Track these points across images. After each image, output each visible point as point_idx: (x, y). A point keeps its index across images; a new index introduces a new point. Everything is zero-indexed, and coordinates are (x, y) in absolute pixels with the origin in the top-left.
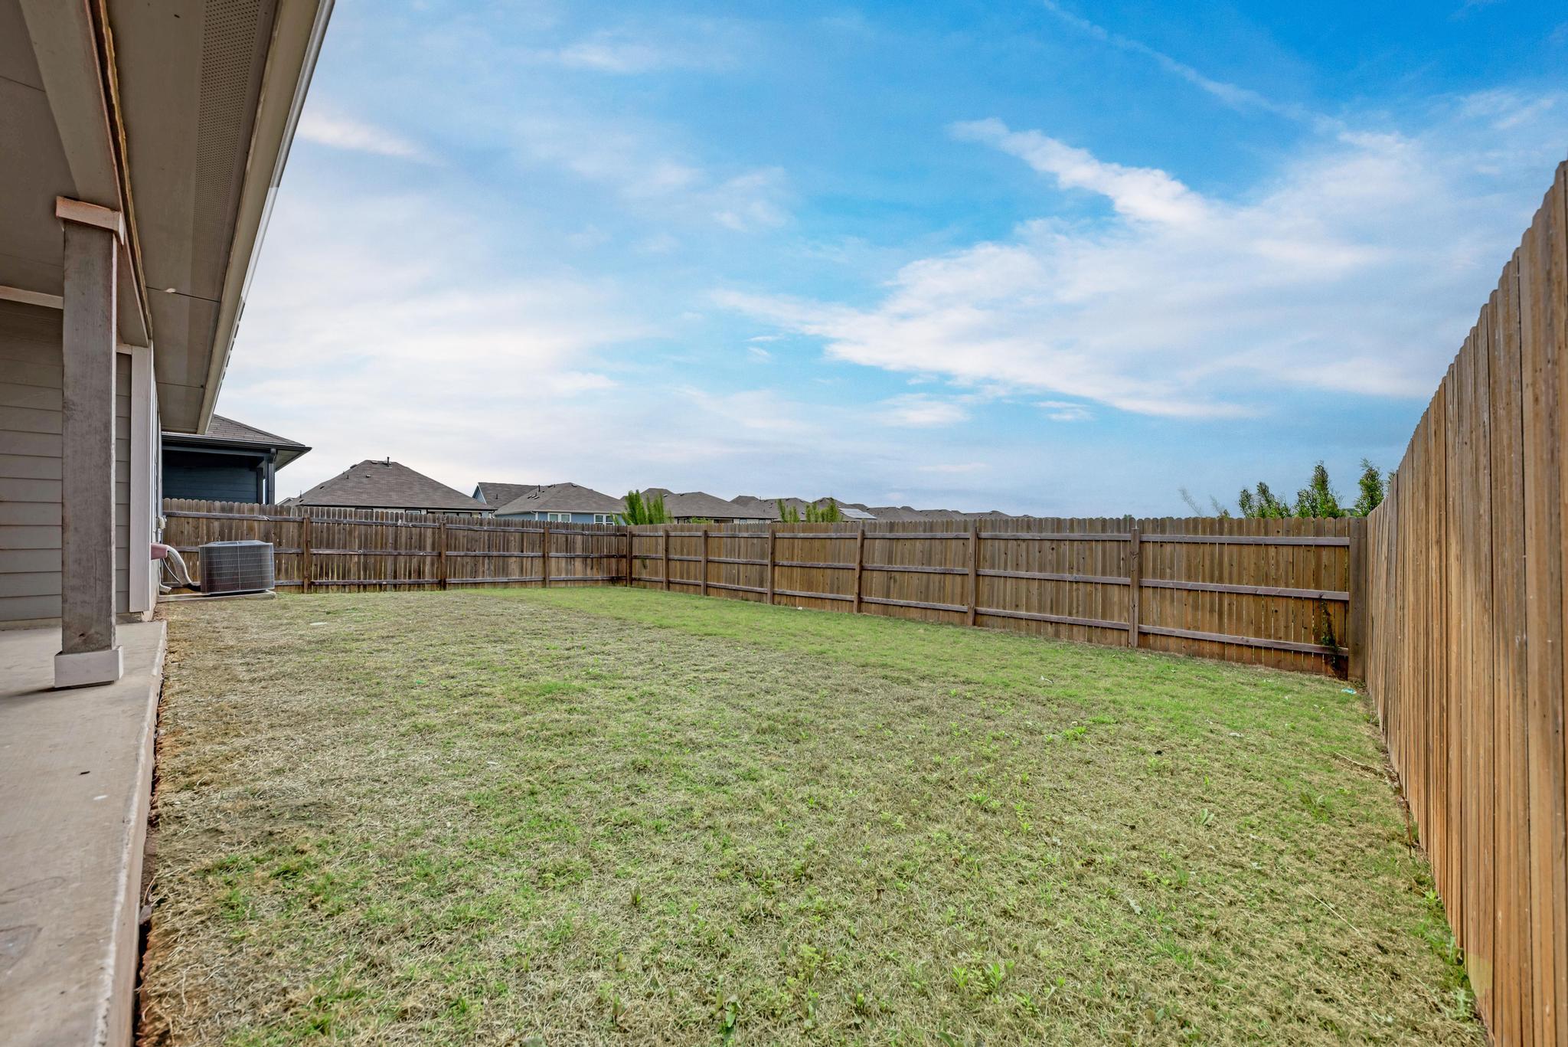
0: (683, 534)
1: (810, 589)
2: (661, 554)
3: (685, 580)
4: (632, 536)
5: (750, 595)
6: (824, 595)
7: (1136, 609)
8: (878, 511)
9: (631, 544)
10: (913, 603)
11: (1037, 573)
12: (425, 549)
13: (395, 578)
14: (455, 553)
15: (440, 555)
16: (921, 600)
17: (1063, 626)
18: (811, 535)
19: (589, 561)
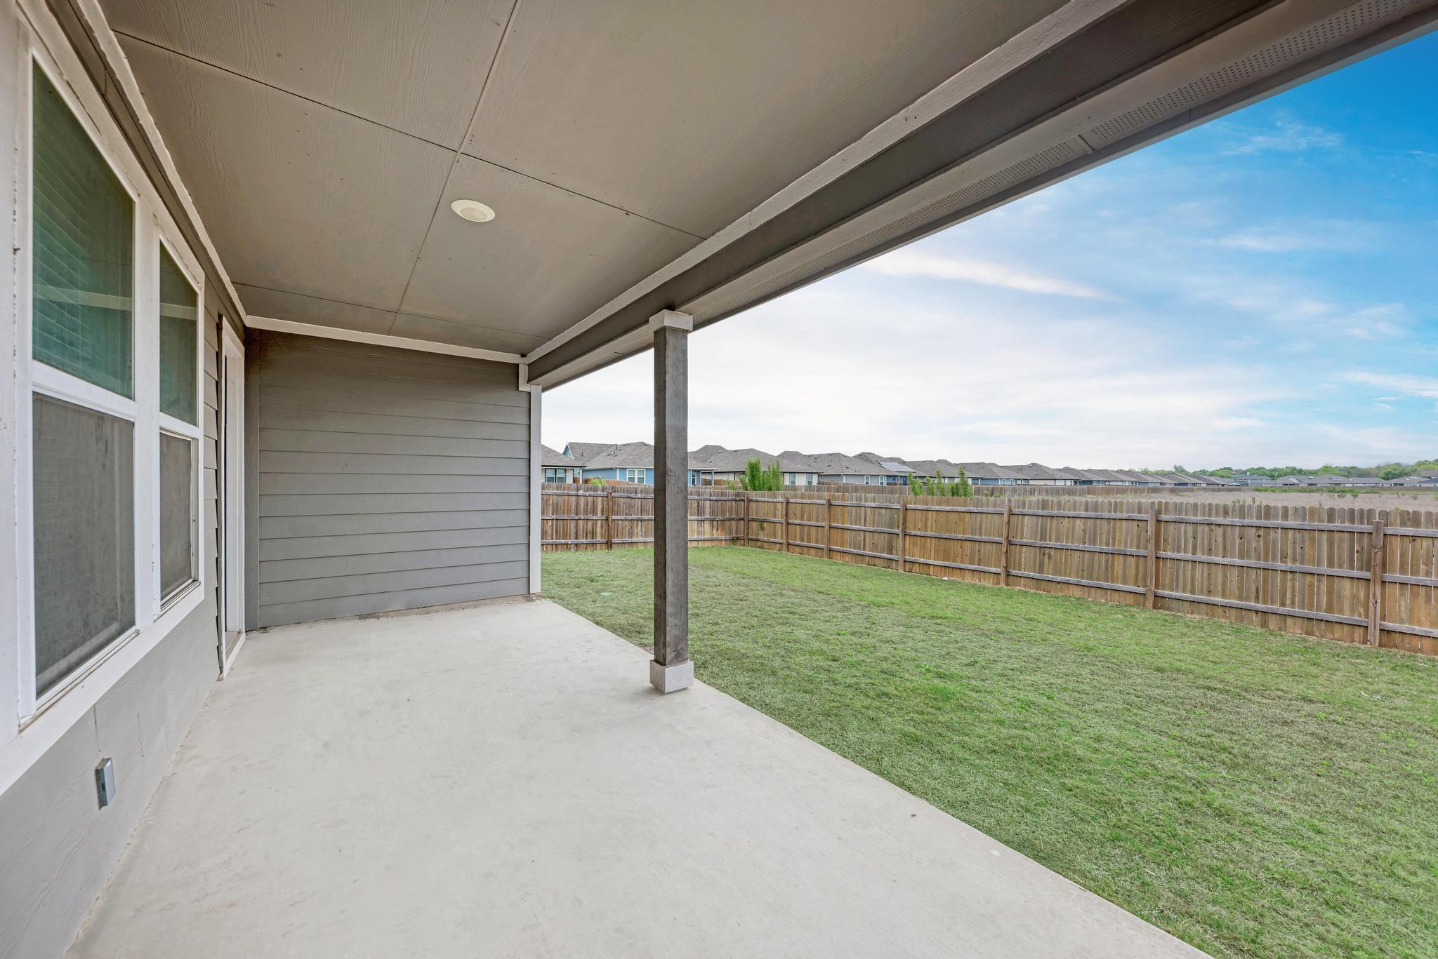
0: (804, 501)
1: (946, 558)
2: (780, 518)
3: (805, 543)
4: (750, 501)
5: (877, 561)
6: (963, 566)
7: (1379, 605)
8: (914, 465)
9: (748, 507)
10: (1074, 580)
11: (1237, 560)
12: (596, 515)
13: (576, 538)
14: (618, 517)
15: (607, 519)
16: (1082, 578)
17: (1274, 616)
18: (948, 508)
19: (715, 523)
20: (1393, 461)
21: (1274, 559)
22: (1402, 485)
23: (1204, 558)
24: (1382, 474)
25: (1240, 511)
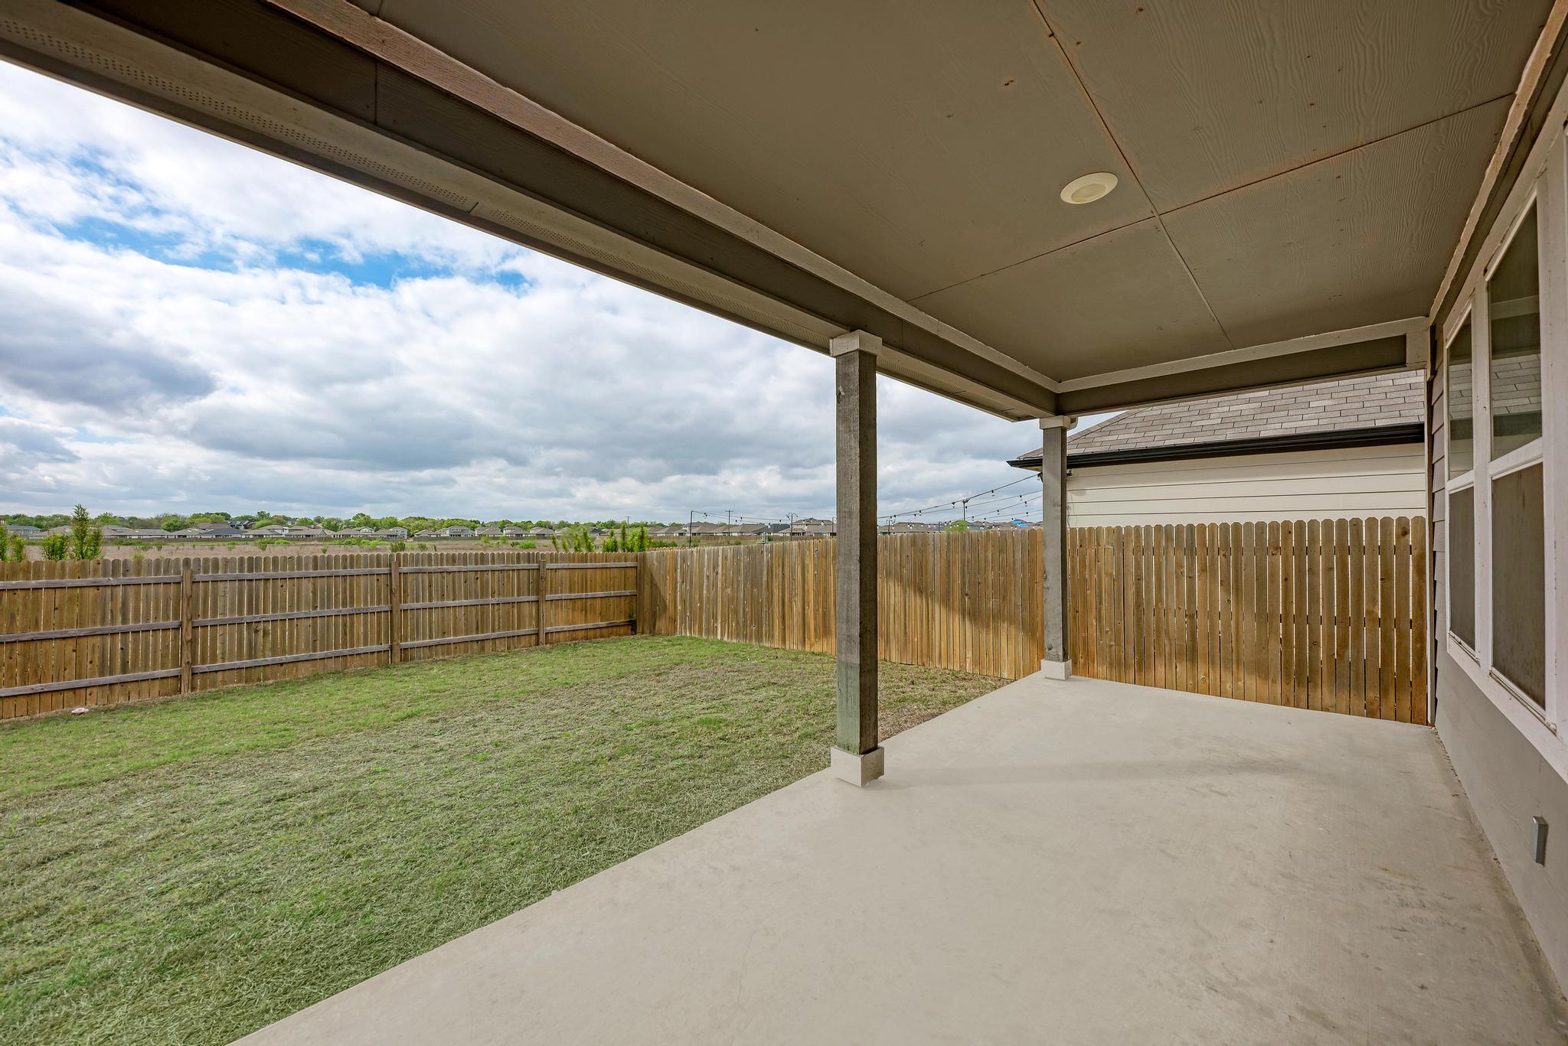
11: (463, 601)
17: (488, 642)
20: (172, 512)
21: (487, 597)
22: (186, 536)
23: (440, 603)
24: (164, 525)
25: (464, 558)
